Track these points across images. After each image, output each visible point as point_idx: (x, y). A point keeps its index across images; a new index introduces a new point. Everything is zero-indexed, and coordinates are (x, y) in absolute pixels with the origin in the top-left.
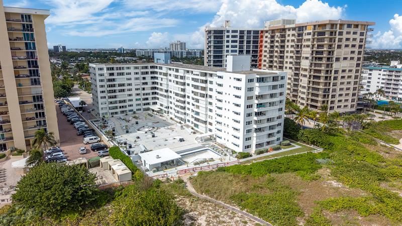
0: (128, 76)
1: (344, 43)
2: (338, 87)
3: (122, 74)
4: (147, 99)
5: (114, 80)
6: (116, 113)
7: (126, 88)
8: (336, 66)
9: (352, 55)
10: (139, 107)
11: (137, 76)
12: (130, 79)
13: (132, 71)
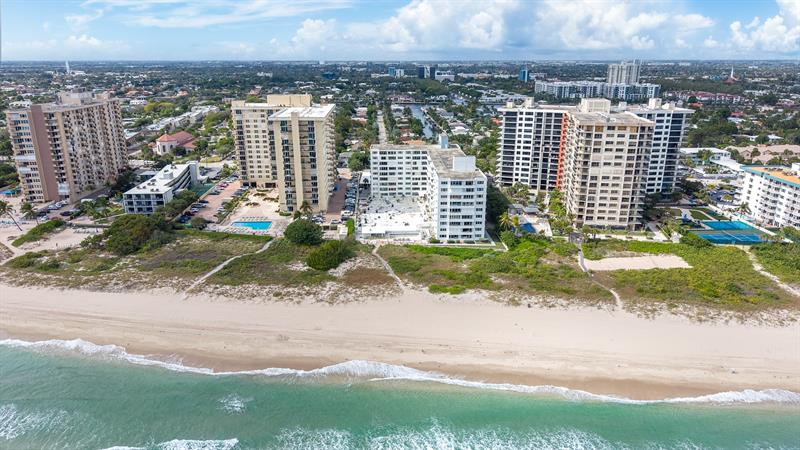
0: (400, 160)
1: (604, 147)
2: (598, 195)
3: (394, 158)
4: (417, 184)
5: (386, 163)
6: (386, 194)
7: (397, 171)
8: (592, 171)
9: (618, 161)
10: (408, 191)
11: (408, 160)
12: (401, 163)
13: (404, 155)
